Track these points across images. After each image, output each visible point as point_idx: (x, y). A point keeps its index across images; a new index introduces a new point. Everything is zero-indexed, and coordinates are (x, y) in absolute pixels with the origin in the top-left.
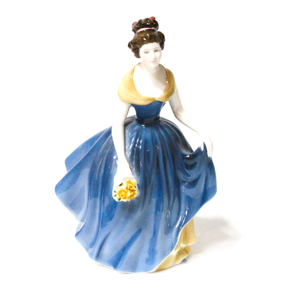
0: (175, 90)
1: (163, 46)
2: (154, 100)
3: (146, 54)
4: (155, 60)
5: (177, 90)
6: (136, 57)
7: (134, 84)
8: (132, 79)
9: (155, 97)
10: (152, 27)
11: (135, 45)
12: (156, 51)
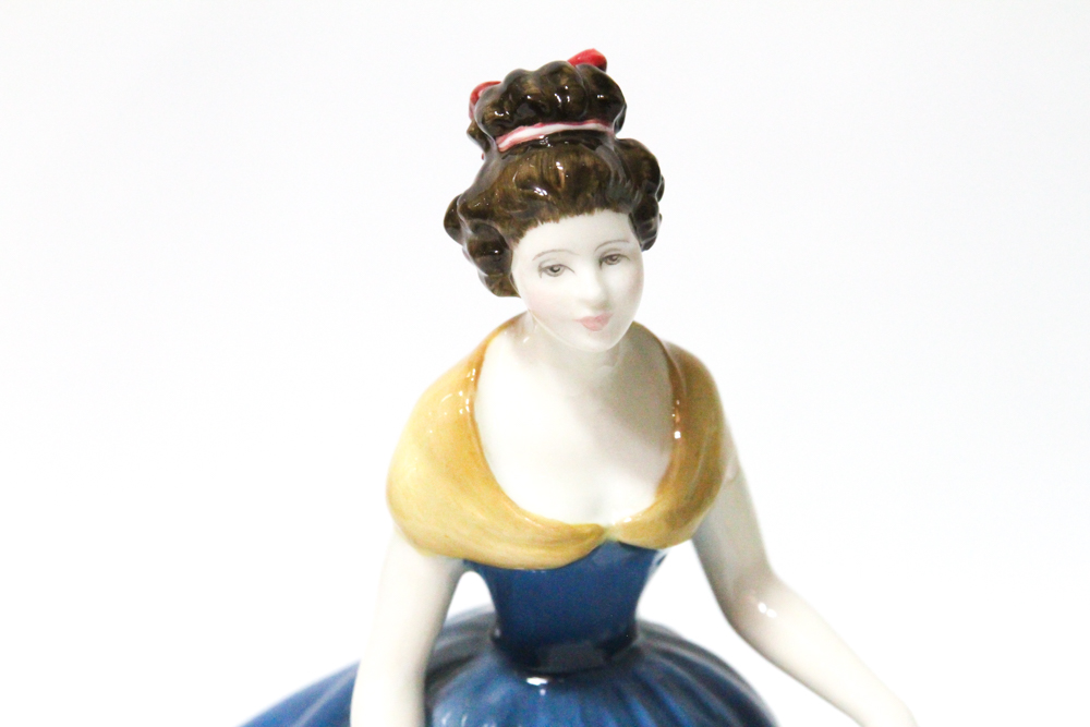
0: (728, 474)
1: (649, 226)
2: (604, 538)
3: (547, 278)
4: (603, 313)
5: (738, 471)
6: (493, 291)
7: (481, 448)
8: (472, 415)
9: (602, 521)
10: (583, 120)
11: (487, 222)
12: (608, 259)
